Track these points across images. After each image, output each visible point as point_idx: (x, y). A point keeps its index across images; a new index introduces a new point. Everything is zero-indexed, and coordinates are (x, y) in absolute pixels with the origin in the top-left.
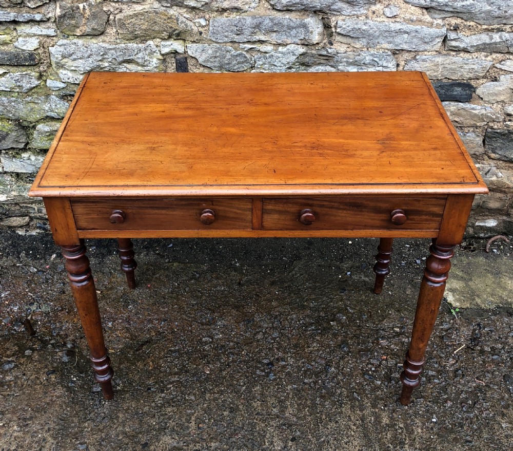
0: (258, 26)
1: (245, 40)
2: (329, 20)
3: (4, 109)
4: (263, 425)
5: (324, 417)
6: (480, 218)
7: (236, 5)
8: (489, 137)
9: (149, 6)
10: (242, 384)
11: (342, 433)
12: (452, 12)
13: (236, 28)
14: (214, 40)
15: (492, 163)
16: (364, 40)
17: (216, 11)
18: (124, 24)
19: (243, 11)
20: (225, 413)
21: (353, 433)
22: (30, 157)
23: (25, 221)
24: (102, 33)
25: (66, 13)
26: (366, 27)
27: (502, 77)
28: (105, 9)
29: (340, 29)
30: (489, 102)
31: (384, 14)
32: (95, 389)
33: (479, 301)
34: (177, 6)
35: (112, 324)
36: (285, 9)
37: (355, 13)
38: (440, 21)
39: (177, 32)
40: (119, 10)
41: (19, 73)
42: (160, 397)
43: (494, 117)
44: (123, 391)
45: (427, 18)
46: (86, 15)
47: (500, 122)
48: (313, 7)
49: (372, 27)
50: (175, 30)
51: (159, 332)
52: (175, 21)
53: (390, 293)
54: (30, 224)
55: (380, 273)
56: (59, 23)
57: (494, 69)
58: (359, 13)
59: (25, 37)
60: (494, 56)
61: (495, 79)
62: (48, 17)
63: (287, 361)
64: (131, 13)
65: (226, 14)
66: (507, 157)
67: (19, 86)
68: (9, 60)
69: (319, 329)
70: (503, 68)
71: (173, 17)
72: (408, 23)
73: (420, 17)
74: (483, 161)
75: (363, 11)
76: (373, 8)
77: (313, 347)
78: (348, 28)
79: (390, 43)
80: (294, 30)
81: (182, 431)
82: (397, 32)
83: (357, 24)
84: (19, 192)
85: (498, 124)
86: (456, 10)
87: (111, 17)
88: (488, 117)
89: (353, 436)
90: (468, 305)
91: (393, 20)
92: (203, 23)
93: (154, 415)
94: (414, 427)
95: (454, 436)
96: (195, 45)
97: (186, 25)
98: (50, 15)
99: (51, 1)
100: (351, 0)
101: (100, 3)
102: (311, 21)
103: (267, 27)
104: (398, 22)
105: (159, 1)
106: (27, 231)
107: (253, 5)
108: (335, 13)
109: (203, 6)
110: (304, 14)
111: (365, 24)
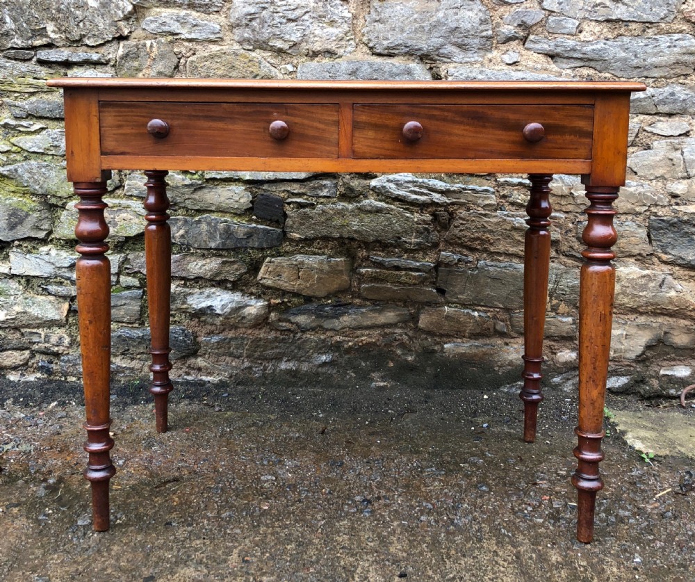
0: (353, 73)
2: (438, 69)
3: (30, 178)
4: (351, 559)
5: (453, 552)
6: (665, 363)
7: (329, 47)
8: (655, 229)
9: (228, 47)
10: (319, 518)
11: (484, 568)
12: (581, 59)
13: (328, 74)
15: (666, 268)
17: (306, 56)
18: (197, 67)
19: (337, 56)
20: (289, 547)
21: (502, 569)
22: (50, 252)
23: (23, 357)
25: (129, 51)
26: (483, 77)
27: (655, 143)
28: (175, 50)
29: (451, 77)
30: (645, 178)
31: (502, 61)
32: (80, 523)
33: (683, 450)
34: (260, 49)
35: (124, 463)
36: (386, 52)
37: (468, 60)
38: (569, 71)
39: (258, 78)
40: (192, 52)
41: (59, 130)
42: (185, 531)
43: (656, 198)
44: (126, 525)
45: (553, 67)
46: (153, 55)
47: (665, 206)
48: (419, 49)
49: (489, 76)
50: (257, 76)
51: (195, 471)
52: (256, 64)
53: (548, 442)
54: (30, 363)
55: (530, 398)
56: (119, 65)
57: (644, 133)
58: (473, 59)
60: (641, 117)
61: (648, 148)
62: (107, 58)
63: (393, 499)
64: (206, 55)
65: (317, 59)
66: (683, 259)
67: (56, 146)
68: (51, 111)
69: (443, 471)
70: (655, 131)
71: (255, 59)
72: (531, 72)
73: (545, 65)
74: (653, 267)
75: (476, 57)
76: (489, 56)
77: (435, 487)
78: (461, 77)
80: (397, 77)
81: (215, 564)
83: (471, 72)
84: (25, 307)
85: (663, 209)
86: (586, 56)
87: (182, 61)
88: (647, 198)
89: (503, 572)
90: (668, 453)
91: (513, 68)
92: (290, 68)
93: (172, 548)
94: (605, 567)
95: (674, 577)
97: (270, 71)
98: (110, 56)
99: (114, 39)
100: (463, 43)
101: (171, 42)
102: (418, 68)
103: (365, 74)
104: (520, 71)
105: (240, 43)
106: (22, 375)
107: (349, 49)
108: (445, 60)
109: (290, 48)
110: (408, 59)
111: (481, 72)
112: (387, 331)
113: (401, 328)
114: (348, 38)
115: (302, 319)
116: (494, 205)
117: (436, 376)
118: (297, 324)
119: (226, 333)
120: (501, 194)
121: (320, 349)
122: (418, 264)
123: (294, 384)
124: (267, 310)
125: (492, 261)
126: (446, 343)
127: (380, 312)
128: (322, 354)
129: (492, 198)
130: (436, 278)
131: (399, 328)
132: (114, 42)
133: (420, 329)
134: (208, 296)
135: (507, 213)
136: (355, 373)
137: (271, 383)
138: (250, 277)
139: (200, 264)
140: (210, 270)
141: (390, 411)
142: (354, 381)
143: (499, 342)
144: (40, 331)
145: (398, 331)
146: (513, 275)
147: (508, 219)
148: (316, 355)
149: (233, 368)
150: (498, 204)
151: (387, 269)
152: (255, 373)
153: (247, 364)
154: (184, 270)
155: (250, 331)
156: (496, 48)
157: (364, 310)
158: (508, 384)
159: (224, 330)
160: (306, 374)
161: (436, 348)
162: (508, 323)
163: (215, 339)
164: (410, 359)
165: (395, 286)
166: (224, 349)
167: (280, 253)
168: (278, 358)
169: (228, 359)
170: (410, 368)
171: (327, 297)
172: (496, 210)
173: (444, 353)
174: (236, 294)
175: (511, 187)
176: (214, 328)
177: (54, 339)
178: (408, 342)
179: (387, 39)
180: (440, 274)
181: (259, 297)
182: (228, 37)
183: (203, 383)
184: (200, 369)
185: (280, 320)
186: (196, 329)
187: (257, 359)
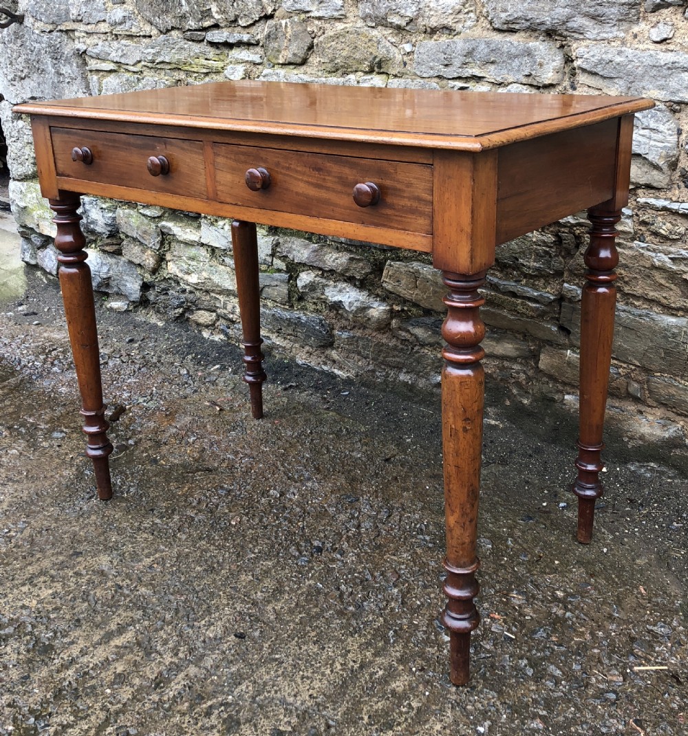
0: (469, 54)
1: (456, 75)
2: (569, 48)
4: (224, 602)
7: (445, 22)
9: (351, 24)
10: (256, 551)
11: (313, 663)
13: (444, 56)
14: (418, 73)
16: (621, 82)
17: (424, 33)
19: (455, 33)
20: (198, 569)
21: (328, 672)
22: (225, 226)
23: (211, 318)
24: (304, 62)
25: (271, 32)
26: (622, 59)
28: (309, 29)
29: (581, 60)
31: (650, 38)
34: (382, 25)
36: (505, 27)
37: (605, 35)
39: (377, 60)
40: (322, 31)
46: (288, 35)
48: (542, 23)
49: (630, 59)
50: (376, 57)
51: (233, 466)
52: (375, 44)
56: (266, 46)
58: (611, 35)
59: (235, 64)
62: (257, 38)
63: (345, 557)
64: (333, 34)
65: (435, 37)
71: (374, 39)
75: (615, 32)
76: (636, 29)
77: (400, 558)
78: (592, 59)
79: (661, 88)
80: (516, 60)
81: (129, 560)
82: (669, 68)
83: (606, 53)
84: (210, 274)
87: (315, 40)
91: (663, 47)
92: (409, 48)
93: (124, 534)
96: (396, 80)
97: (388, 51)
98: (259, 36)
99: (261, 18)
100: (596, 13)
101: (304, 21)
102: (541, 47)
103: (482, 55)
104: (672, 51)
105: (364, 19)
106: (212, 334)
107: (469, 23)
108: (576, 35)
109: (407, 24)
110: (531, 36)
111: (620, 53)
112: (506, 364)
113: (521, 363)
114: (466, 10)
115: (419, 332)
116: (630, 233)
117: (556, 429)
118: (416, 337)
119: (356, 330)
120: (641, 219)
121: (437, 368)
122: (536, 294)
123: (409, 399)
124: (389, 316)
125: (627, 304)
126: (569, 394)
127: (498, 340)
129: (627, 223)
130: (560, 313)
131: (518, 363)
132: (262, 22)
133: (541, 371)
134: (340, 291)
135: (645, 245)
137: (390, 392)
138: (375, 278)
139: (334, 257)
140: (341, 265)
143: (632, 407)
144: (220, 297)
145: (516, 367)
146: (650, 327)
147: (647, 253)
148: (432, 373)
149: (359, 367)
150: (636, 233)
151: (504, 293)
152: (378, 378)
153: (371, 367)
154: (320, 260)
155: (374, 334)
156: (644, 18)
158: (639, 462)
159: (354, 327)
160: (420, 391)
161: (556, 397)
162: (646, 386)
163: (346, 335)
164: (525, 402)
165: (512, 315)
166: (353, 347)
167: (399, 257)
168: (399, 367)
169: (357, 357)
170: (527, 412)
172: (633, 239)
173: (564, 404)
174: (362, 293)
175: (654, 212)
176: (346, 323)
177: (229, 307)
178: (524, 383)
179: (505, 11)
180: (563, 310)
181: (383, 300)
182: (352, 14)
183: (334, 376)
184: (334, 362)
185: (400, 328)
186: (334, 321)
187: (382, 363)
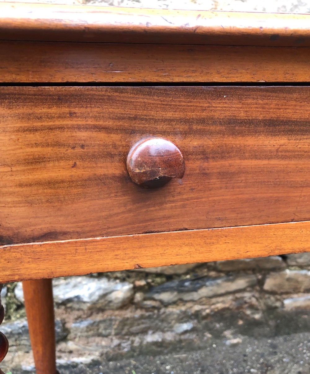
112: (238, 295)
113: (250, 291)
115: (165, 296)
117: (277, 326)
118: (161, 302)
119: (93, 317)
121: (182, 319)
123: (160, 353)
124: (132, 292)
126: (286, 298)
127: (232, 281)
128: (183, 323)
133: (265, 291)
134: (75, 286)
136: (211, 333)
137: (139, 355)
141: (252, 370)
142: (210, 341)
145: (247, 295)
148: (177, 325)
149: (103, 347)
152: (124, 348)
153: (116, 342)
155: (117, 313)
157: (219, 281)
159: (92, 314)
160: (170, 343)
161: (277, 304)
163: (84, 324)
164: (257, 316)
166: (93, 332)
168: (144, 332)
169: (98, 339)
170: (257, 323)
171: (187, 273)
173: (284, 307)
176: (80, 313)
178: (255, 303)
181: (123, 280)
184: (71, 352)
185: (145, 299)
187: (126, 335)
